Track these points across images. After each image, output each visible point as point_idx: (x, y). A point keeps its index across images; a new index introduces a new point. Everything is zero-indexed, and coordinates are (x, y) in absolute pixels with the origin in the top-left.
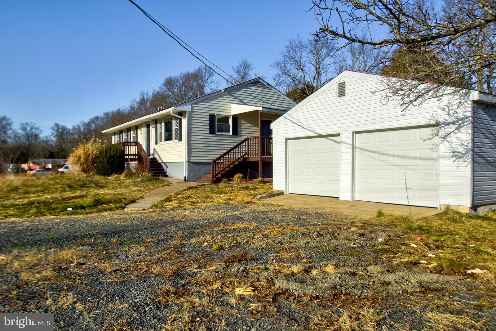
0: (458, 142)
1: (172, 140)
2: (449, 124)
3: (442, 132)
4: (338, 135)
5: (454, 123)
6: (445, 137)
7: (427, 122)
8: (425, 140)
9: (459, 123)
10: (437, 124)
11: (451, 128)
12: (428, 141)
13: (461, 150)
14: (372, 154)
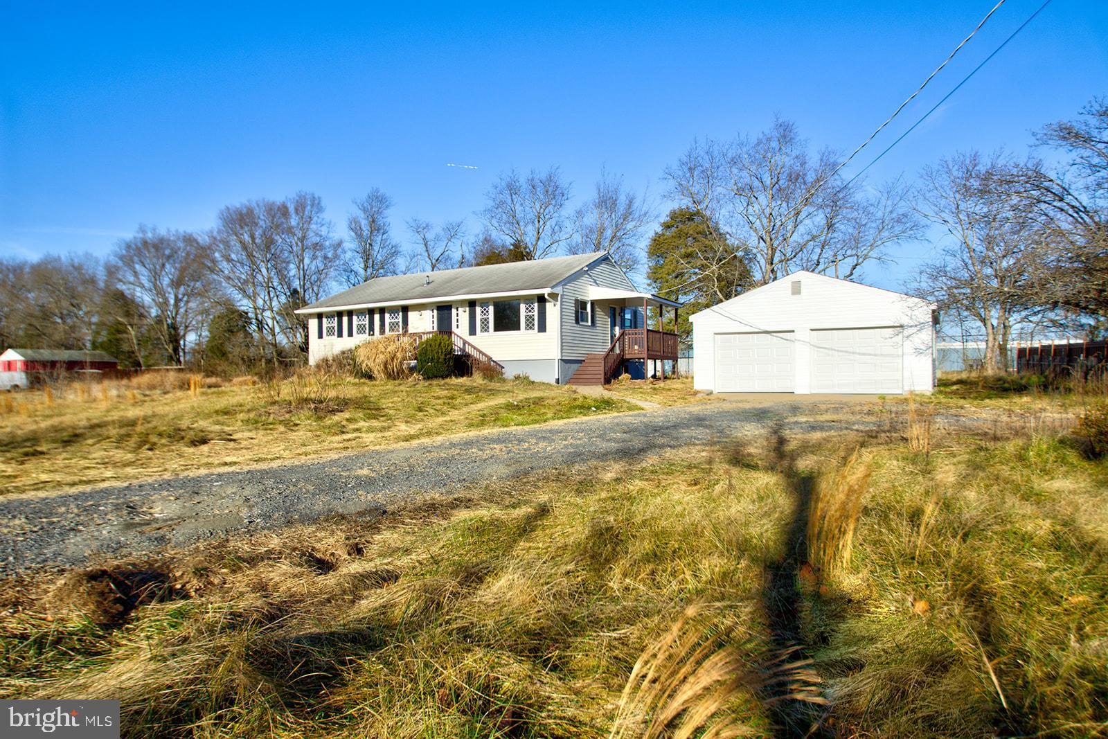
0: (920, 341)
1: (519, 329)
2: (911, 326)
3: (906, 333)
4: (793, 331)
5: (916, 326)
6: (908, 337)
7: (892, 324)
8: (886, 339)
9: (920, 326)
10: (901, 326)
11: (914, 330)
12: (890, 340)
13: (922, 347)
14: (827, 351)
